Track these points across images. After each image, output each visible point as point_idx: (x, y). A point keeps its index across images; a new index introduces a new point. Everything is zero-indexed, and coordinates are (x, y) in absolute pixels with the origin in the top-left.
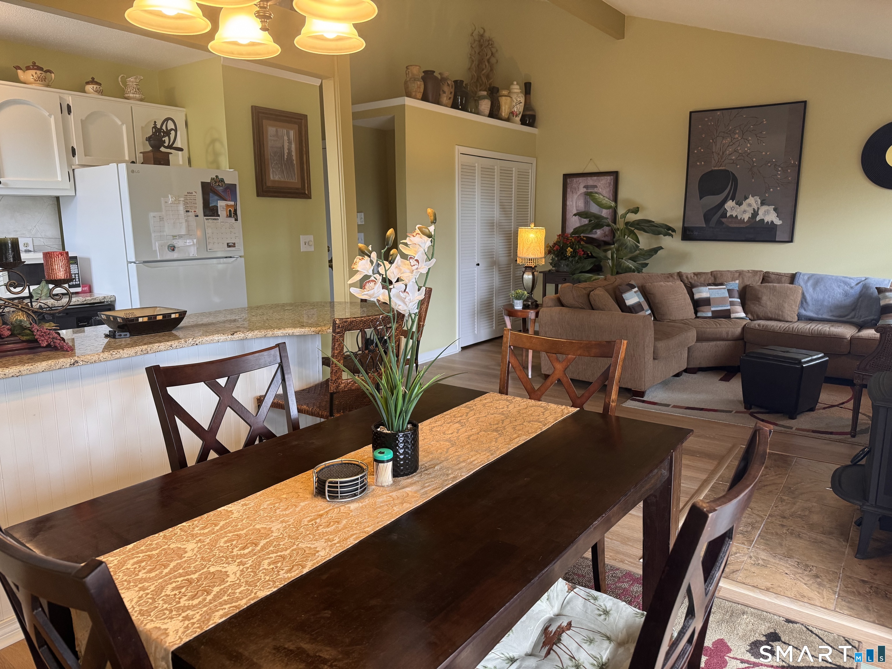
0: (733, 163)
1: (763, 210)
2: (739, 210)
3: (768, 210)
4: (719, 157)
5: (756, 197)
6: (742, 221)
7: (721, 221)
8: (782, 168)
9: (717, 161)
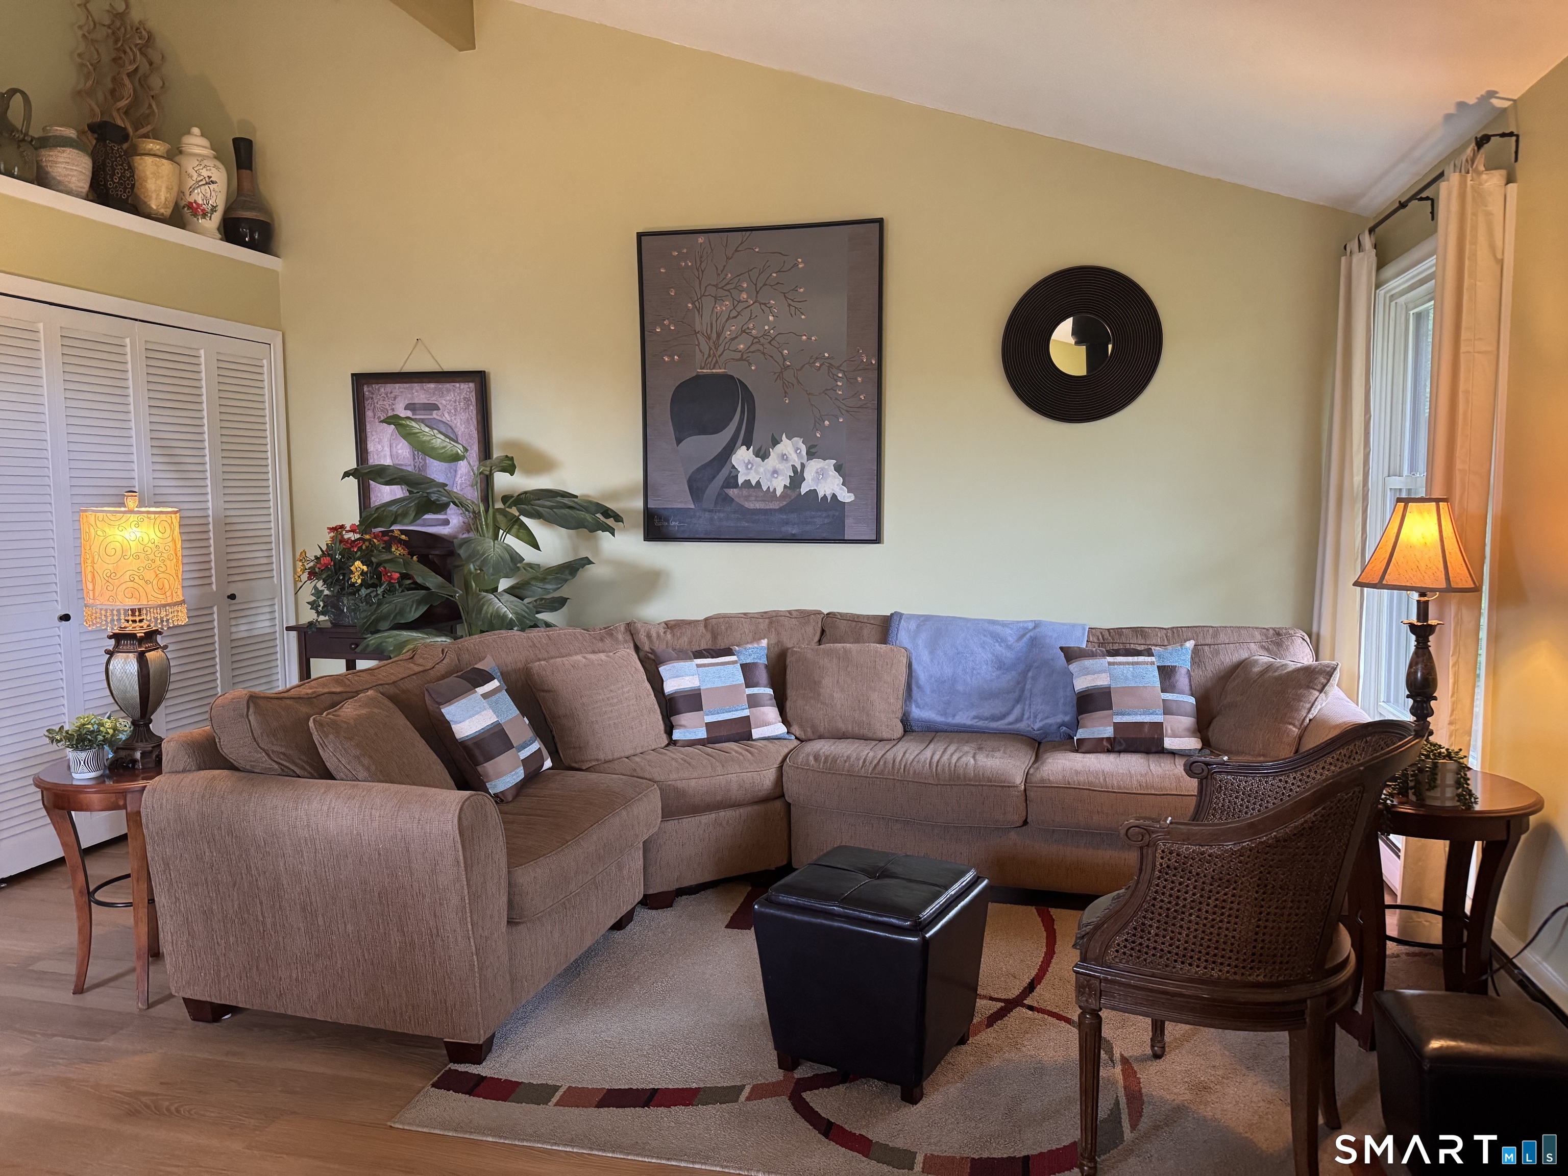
0: (741, 359)
1: (813, 467)
2: (762, 470)
3: (822, 469)
4: (711, 344)
5: (795, 439)
6: (770, 495)
7: (727, 495)
8: (844, 372)
9: (706, 356)
